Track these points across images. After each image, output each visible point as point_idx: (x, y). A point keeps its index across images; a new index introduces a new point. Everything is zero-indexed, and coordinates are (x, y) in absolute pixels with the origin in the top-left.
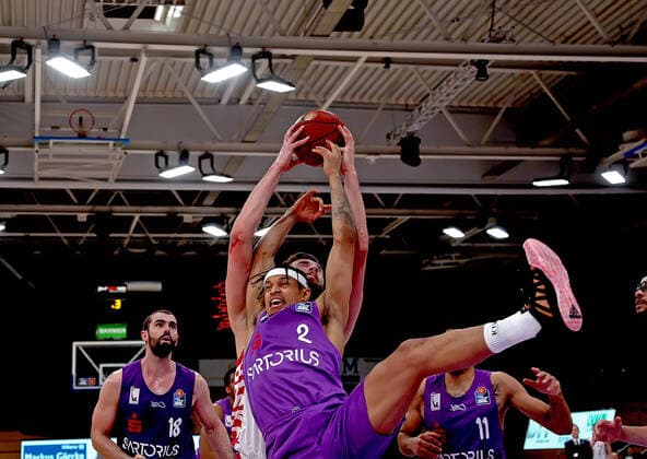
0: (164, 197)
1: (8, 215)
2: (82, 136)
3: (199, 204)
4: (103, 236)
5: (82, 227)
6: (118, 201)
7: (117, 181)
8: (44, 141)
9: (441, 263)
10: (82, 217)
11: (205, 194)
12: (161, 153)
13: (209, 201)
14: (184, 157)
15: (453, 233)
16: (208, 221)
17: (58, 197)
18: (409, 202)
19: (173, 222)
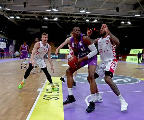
0: (80, 15)
1: (58, 17)
2: (69, 5)
3: (85, 16)
4: (71, 20)
5: (68, 19)
6: (74, 15)
7: (74, 12)
8: (63, 6)
9: (120, 27)
10: (68, 18)
11: (86, 15)
12: (80, 8)
13: (87, 16)
14: (84, 9)
15: (123, 23)
16: (86, 19)
17: (65, 15)
18: (117, 17)
19: (81, 19)
